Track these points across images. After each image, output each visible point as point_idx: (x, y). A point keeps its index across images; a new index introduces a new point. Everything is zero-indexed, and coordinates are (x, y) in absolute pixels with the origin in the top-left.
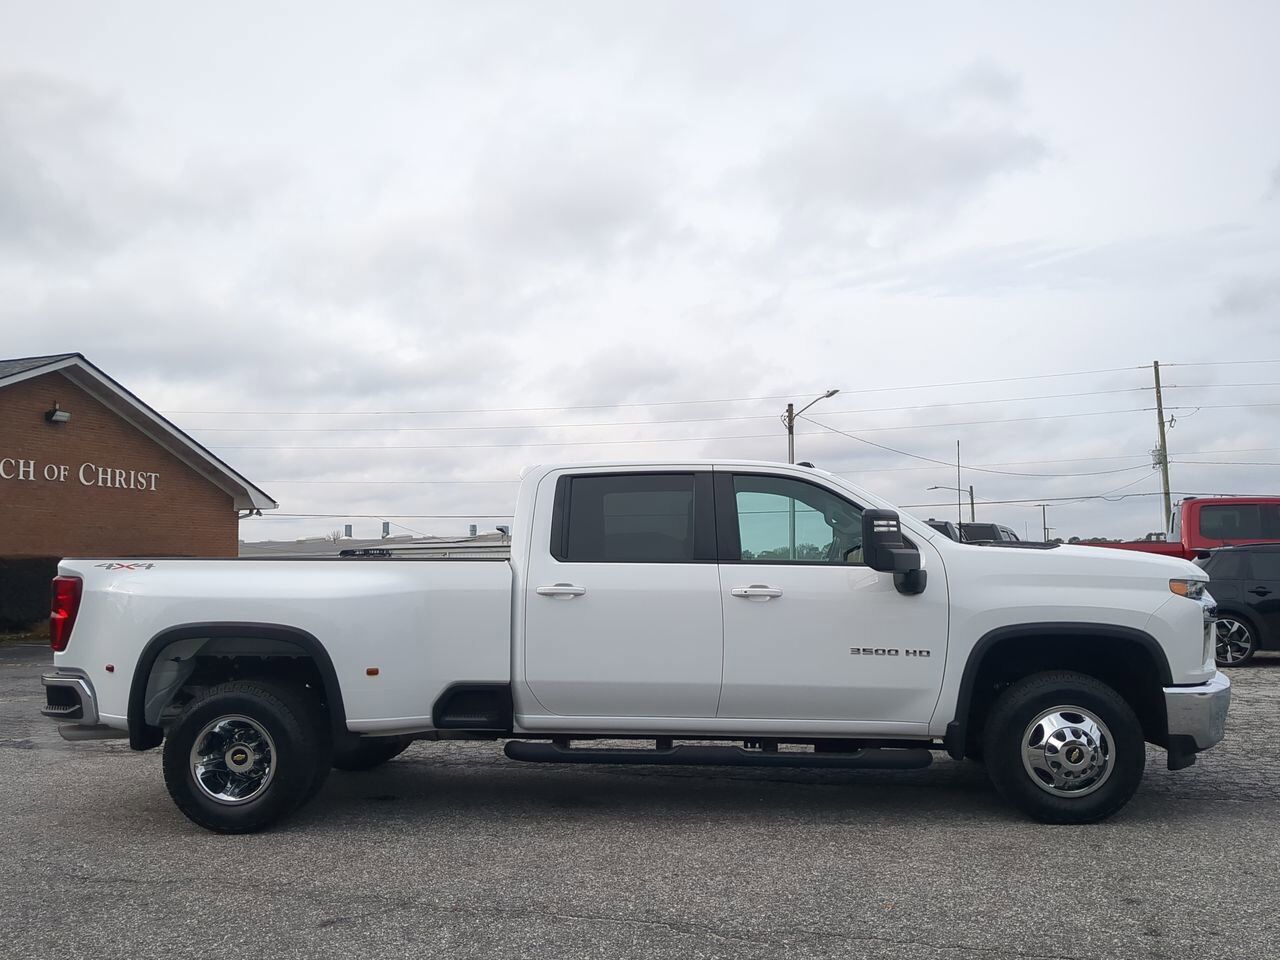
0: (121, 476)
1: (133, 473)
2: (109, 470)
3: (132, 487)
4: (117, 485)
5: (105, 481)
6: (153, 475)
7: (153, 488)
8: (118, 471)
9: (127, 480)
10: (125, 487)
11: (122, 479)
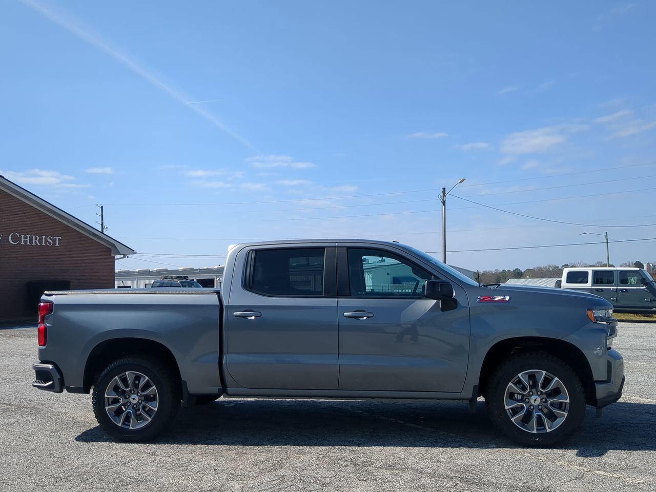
0: (36, 238)
1: (44, 237)
2: (28, 236)
3: (44, 244)
4: (34, 244)
5: (25, 242)
6: (57, 238)
7: (57, 245)
8: (34, 237)
9: (40, 241)
10: (39, 244)
11: (37, 241)
